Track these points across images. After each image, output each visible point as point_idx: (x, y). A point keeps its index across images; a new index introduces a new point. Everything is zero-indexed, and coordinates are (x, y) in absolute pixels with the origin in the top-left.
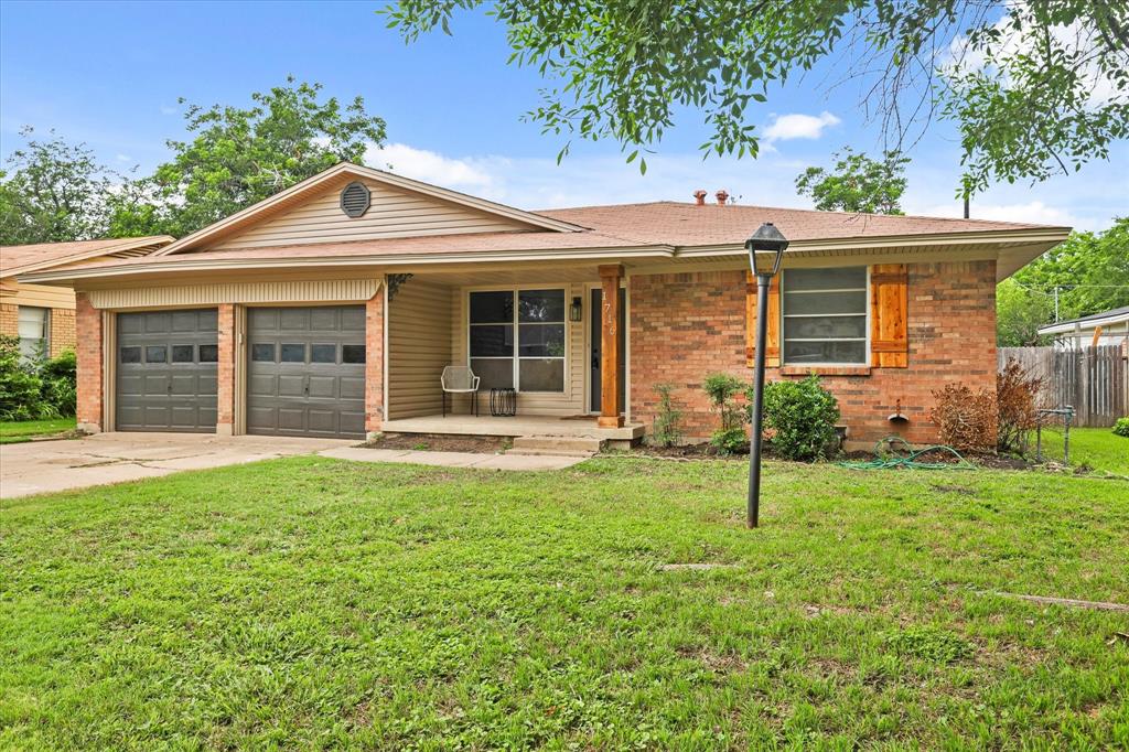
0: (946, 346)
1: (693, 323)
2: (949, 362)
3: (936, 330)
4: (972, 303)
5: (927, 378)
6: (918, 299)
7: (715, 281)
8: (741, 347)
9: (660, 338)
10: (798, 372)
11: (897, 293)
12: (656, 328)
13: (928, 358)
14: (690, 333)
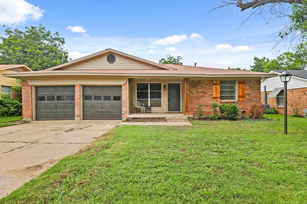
0: (252, 97)
1: (201, 91)
2: (252, 100)
3: (250, 93)
4: (256, 88)
5: (248, 103)
6: (247, 87)
7: (206, 82)
8: (212, 97)
9: (194, 95)
10: (224, 102)
11: (243, 86)
12: (193, 92)
13: (249, 99)
14: (200, 93)
